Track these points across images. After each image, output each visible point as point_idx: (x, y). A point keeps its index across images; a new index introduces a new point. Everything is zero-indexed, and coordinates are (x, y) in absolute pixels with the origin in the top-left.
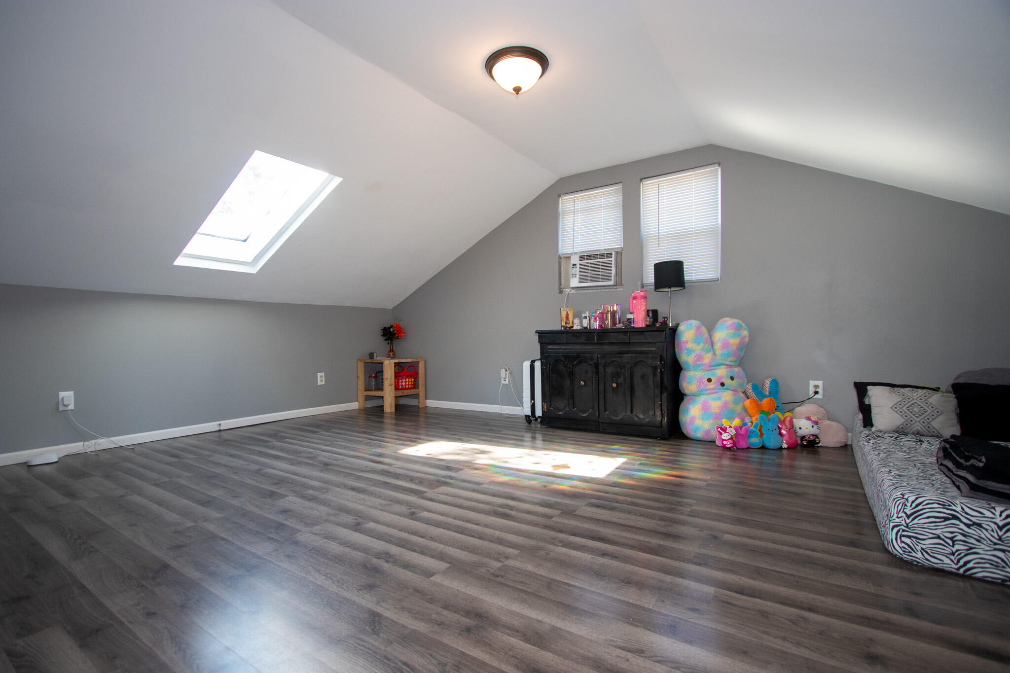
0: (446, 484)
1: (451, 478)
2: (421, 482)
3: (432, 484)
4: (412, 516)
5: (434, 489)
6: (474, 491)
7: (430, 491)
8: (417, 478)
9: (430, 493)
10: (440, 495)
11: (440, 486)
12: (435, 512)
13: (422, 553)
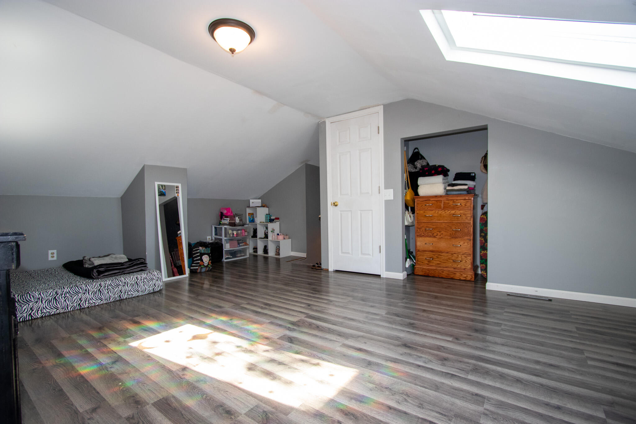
0: (293, 323)
1: (289, 329)
2: (310, 326)
3: (302, 323)
4: (309, 305)
5: (300, 320)
6: (276, 318)
7: (303, 318)
8: (314, 329)
9: (302, 317)
10: (297, 315)
11: (297, 321)
12: (298, 306)
13: (301, 294)
